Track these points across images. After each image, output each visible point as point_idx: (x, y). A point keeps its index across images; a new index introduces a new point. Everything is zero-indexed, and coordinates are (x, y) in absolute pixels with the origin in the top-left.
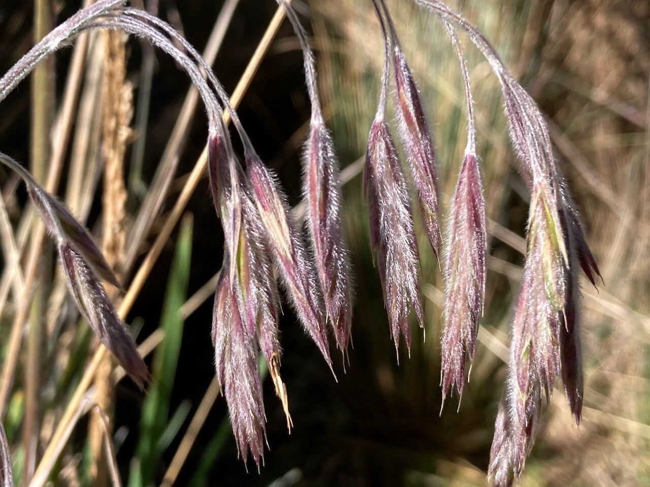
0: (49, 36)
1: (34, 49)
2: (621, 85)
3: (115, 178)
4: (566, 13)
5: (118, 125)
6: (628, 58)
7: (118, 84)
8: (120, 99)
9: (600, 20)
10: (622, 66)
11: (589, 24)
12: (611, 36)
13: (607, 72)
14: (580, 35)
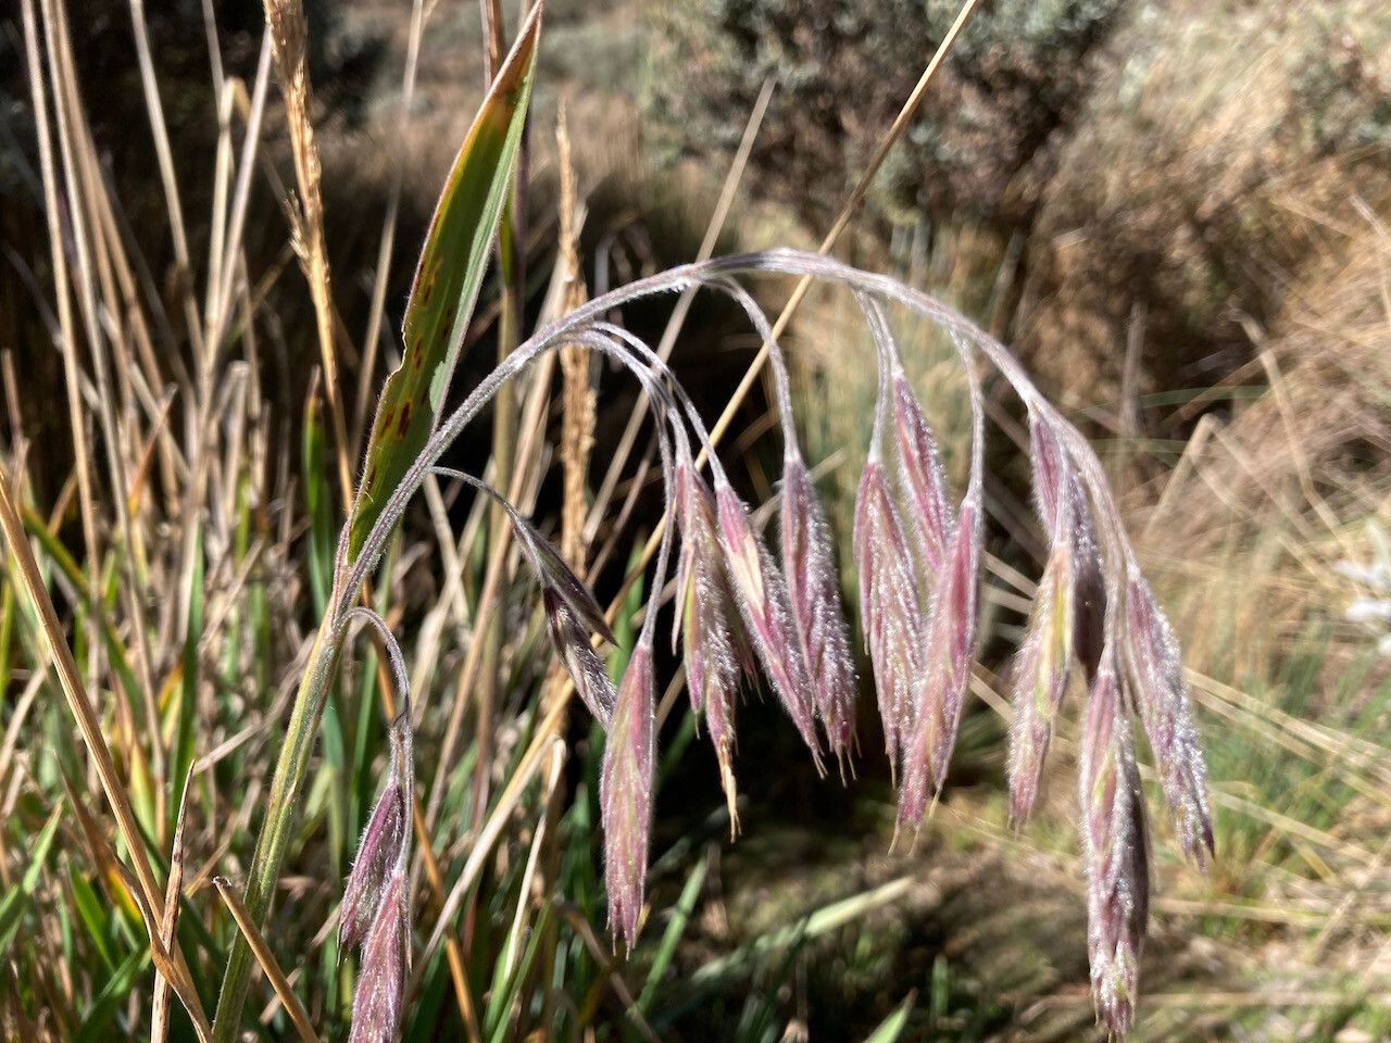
0: (513, 355)
1: (498, 368)
2: (1093, 387)
3: (577, 489)
4: (1034, 310)
5: (580, 434)
6: (1100, 359)
7: (582, 392)
8: (583, 407)
9: (1071, 317)
10: (1094, 368)
11: (1058, 321)
12: (1082, 334)
13: (1079, 374)
14: (1049, 334)
